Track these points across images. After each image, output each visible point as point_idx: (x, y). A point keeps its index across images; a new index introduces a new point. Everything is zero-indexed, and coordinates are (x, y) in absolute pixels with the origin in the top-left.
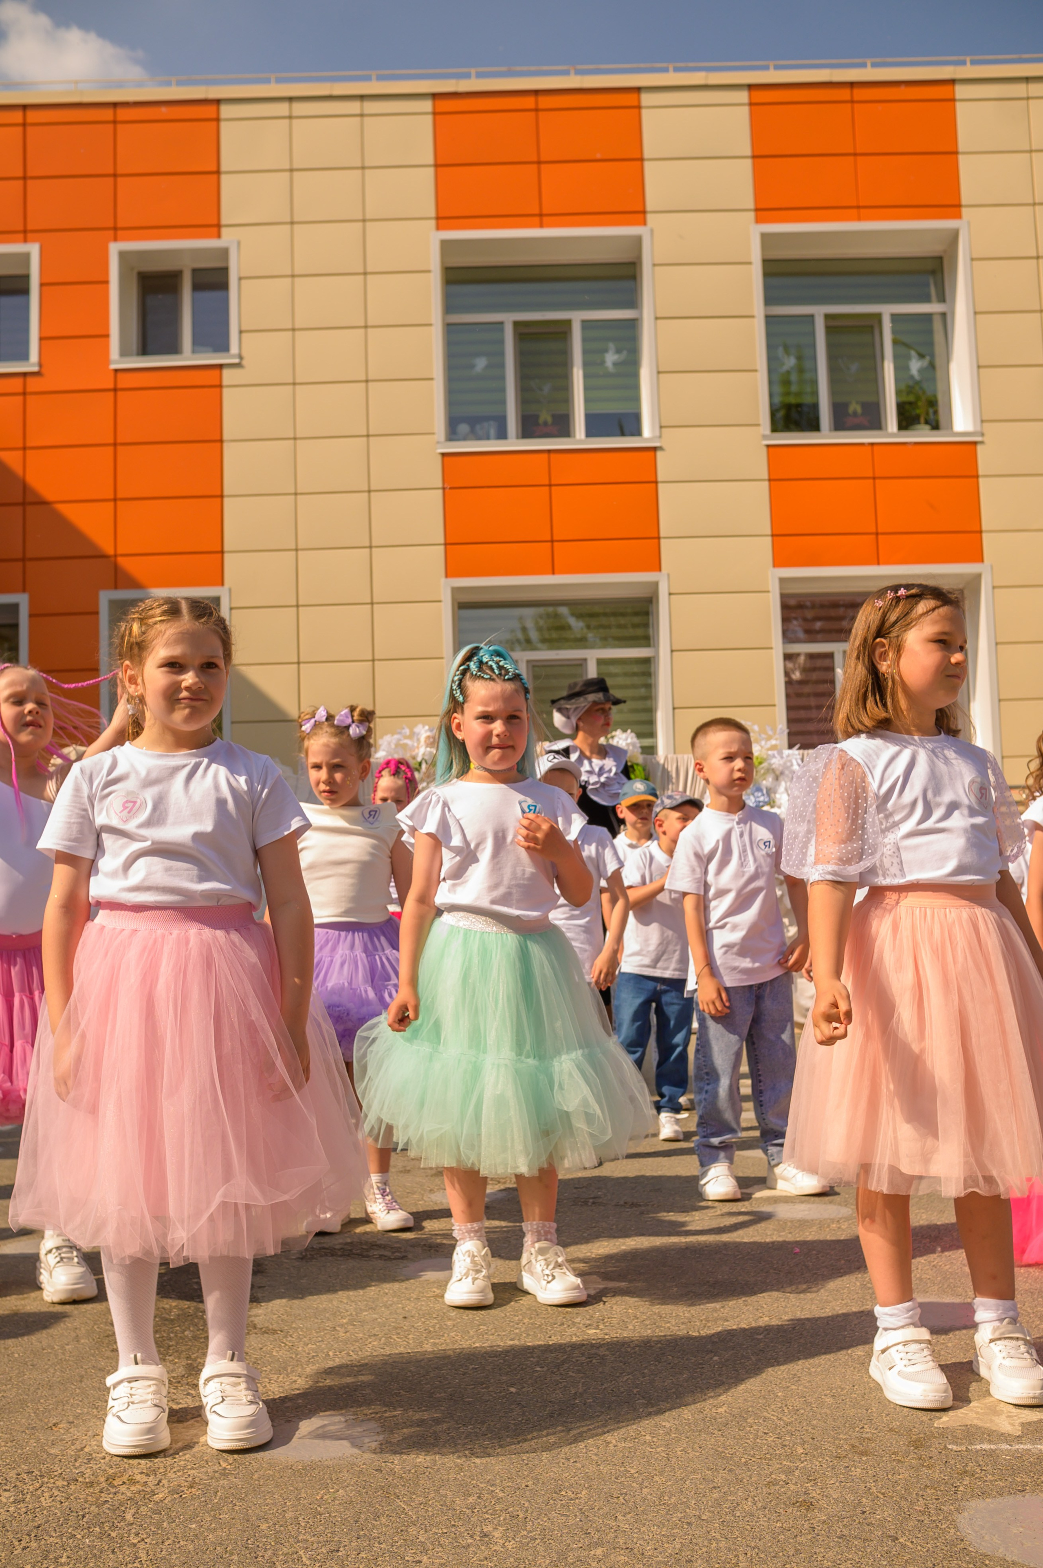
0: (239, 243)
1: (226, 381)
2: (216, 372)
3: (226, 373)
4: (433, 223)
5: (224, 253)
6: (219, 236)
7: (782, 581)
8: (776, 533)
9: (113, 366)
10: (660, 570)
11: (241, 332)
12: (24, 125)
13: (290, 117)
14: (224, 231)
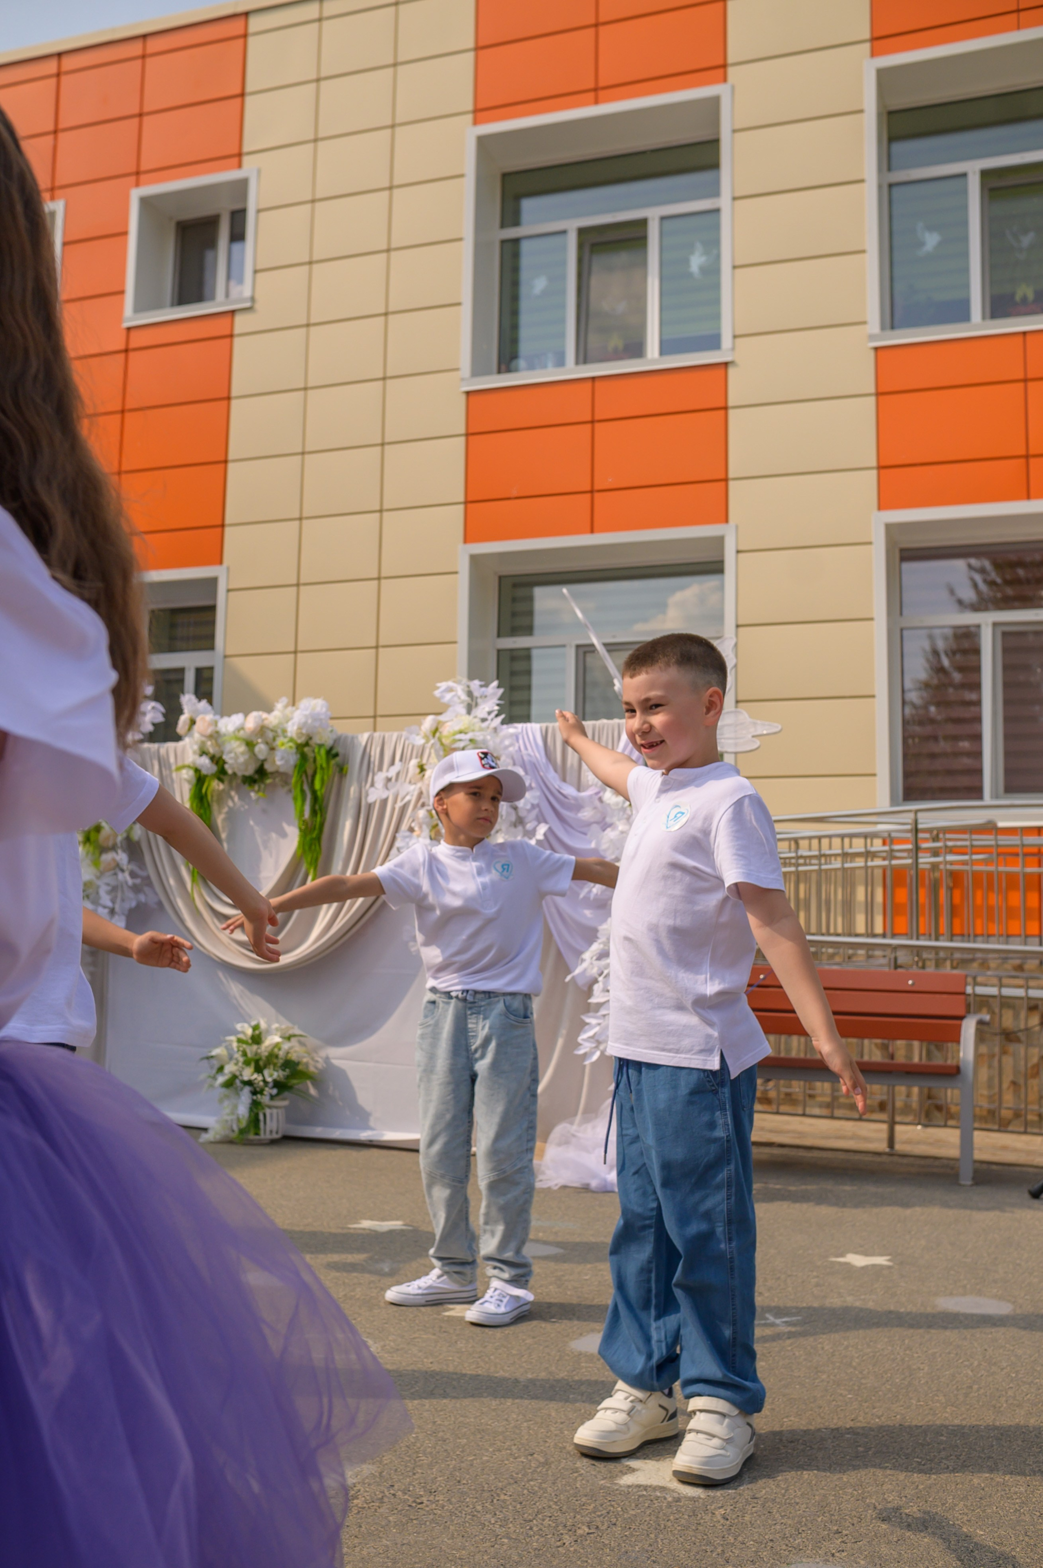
0: (259, 172)
1: (237, 330)
2: (226, 320)
3: (239, 319)
4: (470, 117)
5: (242, 185)
6: (240, 166)
7: (889, 527)
8: (883, 464)
9: (126, 325)
10: (726, 520)
11: (256, 272)
12: (58, 75)
13: (320, 20)
14: (246, 160)
